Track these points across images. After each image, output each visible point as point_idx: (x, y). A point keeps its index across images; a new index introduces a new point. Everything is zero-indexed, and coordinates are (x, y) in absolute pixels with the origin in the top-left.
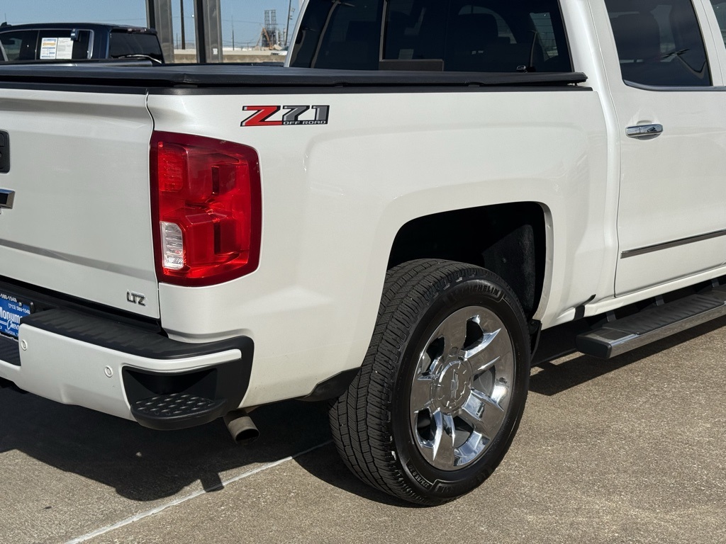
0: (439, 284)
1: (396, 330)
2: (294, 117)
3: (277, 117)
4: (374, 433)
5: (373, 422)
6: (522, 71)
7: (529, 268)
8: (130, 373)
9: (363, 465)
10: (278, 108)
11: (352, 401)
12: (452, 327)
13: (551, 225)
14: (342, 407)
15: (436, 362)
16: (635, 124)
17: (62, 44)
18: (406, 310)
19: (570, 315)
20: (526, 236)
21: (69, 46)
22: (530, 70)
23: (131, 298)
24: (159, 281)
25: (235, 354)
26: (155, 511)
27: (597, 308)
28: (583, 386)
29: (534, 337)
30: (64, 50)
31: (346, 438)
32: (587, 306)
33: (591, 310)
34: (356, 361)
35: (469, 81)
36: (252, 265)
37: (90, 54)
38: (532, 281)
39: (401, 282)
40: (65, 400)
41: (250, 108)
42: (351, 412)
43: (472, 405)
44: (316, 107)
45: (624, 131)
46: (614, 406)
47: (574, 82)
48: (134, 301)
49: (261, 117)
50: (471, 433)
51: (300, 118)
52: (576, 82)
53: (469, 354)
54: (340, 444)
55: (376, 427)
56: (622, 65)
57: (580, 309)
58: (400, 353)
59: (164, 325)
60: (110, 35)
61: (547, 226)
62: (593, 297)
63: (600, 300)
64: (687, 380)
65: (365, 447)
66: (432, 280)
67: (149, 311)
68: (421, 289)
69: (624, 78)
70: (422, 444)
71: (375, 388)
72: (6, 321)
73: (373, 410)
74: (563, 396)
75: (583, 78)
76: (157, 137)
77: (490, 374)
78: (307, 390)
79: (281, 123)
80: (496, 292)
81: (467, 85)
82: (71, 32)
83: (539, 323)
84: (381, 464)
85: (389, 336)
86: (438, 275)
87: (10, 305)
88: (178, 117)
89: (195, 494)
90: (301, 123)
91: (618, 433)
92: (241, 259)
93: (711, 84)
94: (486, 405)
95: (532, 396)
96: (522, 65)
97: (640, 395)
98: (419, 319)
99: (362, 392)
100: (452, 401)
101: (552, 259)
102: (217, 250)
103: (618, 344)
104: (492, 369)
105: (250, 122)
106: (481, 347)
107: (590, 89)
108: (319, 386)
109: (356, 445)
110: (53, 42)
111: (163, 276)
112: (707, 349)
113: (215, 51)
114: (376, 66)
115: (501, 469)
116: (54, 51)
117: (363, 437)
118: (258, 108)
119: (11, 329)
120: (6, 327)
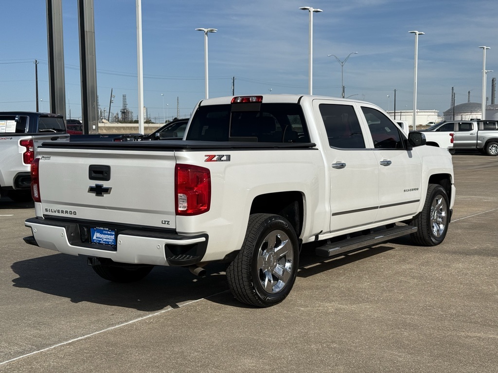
0: (266, 221)
1: (252, 237)
2: (220, 159)
3: (215, 159)
4: (245, 275)
5: (244, 271)
6: (291, 142)
7: (297, 218)
8: (168, 246)
9: (239, 290)
10: (215, 156)
11: (236, 265)
12: (271, 238)
13: (305, 201)
14: (232, 268)
15: (265, 251)
16: (335, 163)
17: (9, 124)
18: (255, 229)
19: (313, 239)
20: (296, 205)
21: (13, 125)
22: (293, 142)
23: (164, 222)
24: (176, 215)
25: (203, 239)
26: (156, 314)
27: (323, 237)
28: (319, 274)
29: (300, 245)
30: (10, 128)
31: (233, 280)
32: (319, 236)
33: (321, 237)
34: (239, 247)
35: (274, 146)
36: (208, 210)
37: (27, 130)
38: (299, 223)
39: (254, 219)
40: (136, 262)
41: (207, 156)
42: (236, 269)
43: (278, 269)
44: (226, 155)
45: (331, 166)
46: (331, 280)
47: (311, 146)
48: (165, 223)
49: (210, 159)
50: (278, 281)
51: (222, 159)
52: (312, 146)
53: (276, 250)
54: (230, 283)
55: (246, 273)
56: (328, 139)
57: (317, 236)
58: (254, 245)
59: (177, 231)
60: (39, 119)
61: (304, 201)
62: (322, 231)
63: (325, 233)
64: (361, 271)
65: (241, 281)
66: (264, 219)
67: (171, 226)
68: (260, 223)
69: (330, 145)
70: (262, 283)
71: (245, 258)
72: (101, 238)
73: (244, 266)
74: (310, 278)
75: (315, 145)
76: (177, 165)
77: (283, 258)
78: (222, 257)
79: (216, 161)
80: (286, 225)
81: (273, 148)
82: (15, 117)
83: (301, 240)
84: (247, 288)
85: (250, 239)
86: (266, 217)
87: (104, 232)
88: (185, 159)
89: (169, 309)
90: (222, 161)
91: (333, 287)
92: (205, 207)
93: (365, 147)
94: (284, 271)
95: (297, 278)
96: (291, 140)
97: (342, 276)
98: (260, 233)
99: (240, 260)
100: (271, 267)
101: (306, 214)
102: (198, 204)
103: (333, 251)
104: (285, 256)
105: (207, 161)
106: (280, 247)
107: (317, 149)
108: (226, 255)
109: (237, 281)
110: (4, 123)
111: (178, 213)
112: (371, 261)
113: (94, 127)
114: (227, 140)
115: (289, 297)
116: (5, 128)
117: (240, 277)
118: (209, 156)
119: (104, 241)
120: (101, 241)
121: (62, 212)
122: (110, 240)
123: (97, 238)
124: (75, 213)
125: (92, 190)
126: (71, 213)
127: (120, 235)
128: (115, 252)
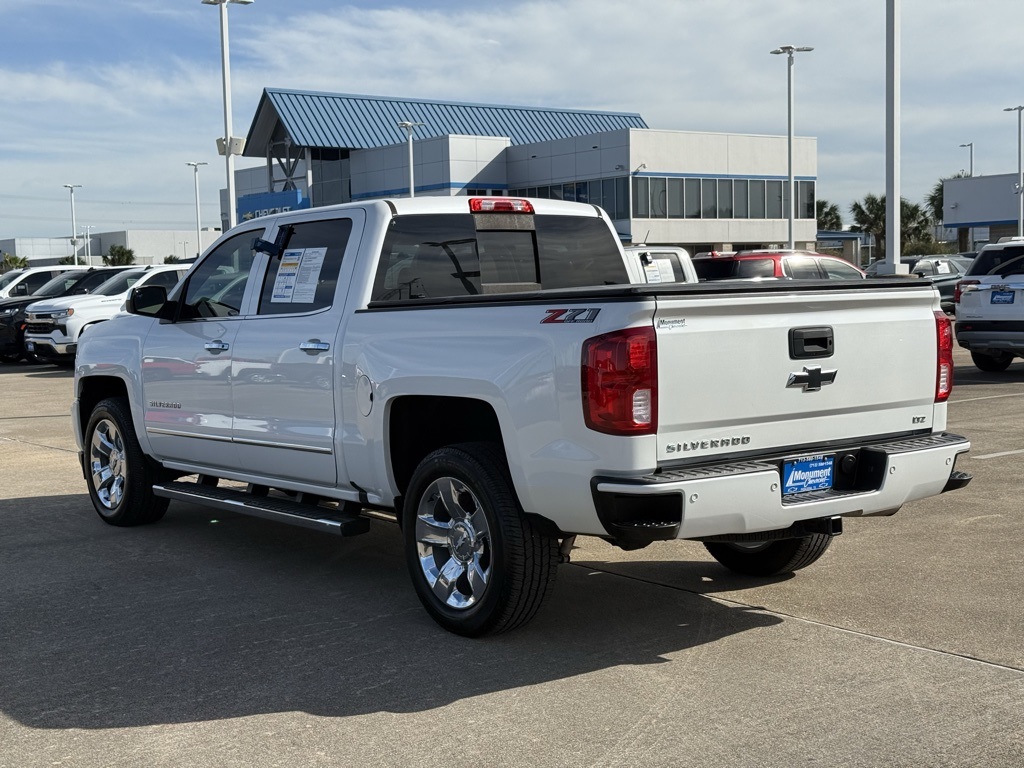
24: (935, 402)
48: (918, 421)
59: (933, 431)
72: (804, 481)
119: (809, 485)
120: (802, 486)
121: (714, 444)
122: (822, 480)
123: (794, 482)
124: (746, 440)
125: (796, 381)
126: (735, 442)
127: (890, 456)
128: (877, 493)
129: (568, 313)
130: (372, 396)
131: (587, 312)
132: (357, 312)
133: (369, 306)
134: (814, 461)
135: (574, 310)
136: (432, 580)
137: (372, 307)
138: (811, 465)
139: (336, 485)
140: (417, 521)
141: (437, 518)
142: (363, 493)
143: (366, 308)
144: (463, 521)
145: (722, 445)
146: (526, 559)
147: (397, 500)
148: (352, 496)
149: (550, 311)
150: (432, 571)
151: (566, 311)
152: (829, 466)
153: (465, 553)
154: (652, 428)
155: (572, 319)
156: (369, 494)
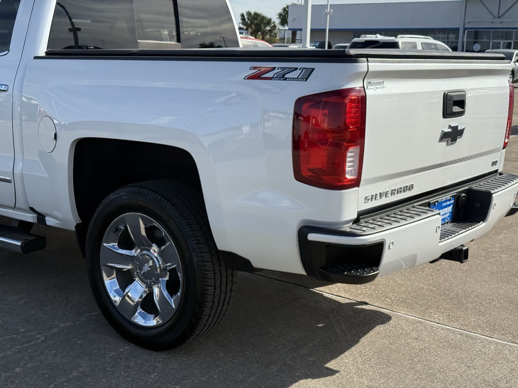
48: (494, 165)
121: (392, 192)
122: (447, 215)
124: (411, 187)
125: (444, 137)
126: (405, 189)
127: (494, 195)
128: (484, 224)
129: (276, 71)
130: (55, 135)
131: (298, 72)
132: (36, 58)
133: (47, 53)
134: (446, 201)
135: (283, 69)
136: (117, 299)
137: (50, 55)
138: (444, 204)
139: (14, 208)
140: (102, 248)
141: (121, 246)
142: (41, 217)
143: (43, 54)
144: (149, 251)
145: (398, 193)
146: (215, 289)
147: (78, 226)
148: (30, 218)
149: (254, 68)
150: (116, 291)
151: (274, 68)
152: (452, 204)
153: (150, 279)
154: (356, 183)
155: (282, 77)
156: (47, 218)
